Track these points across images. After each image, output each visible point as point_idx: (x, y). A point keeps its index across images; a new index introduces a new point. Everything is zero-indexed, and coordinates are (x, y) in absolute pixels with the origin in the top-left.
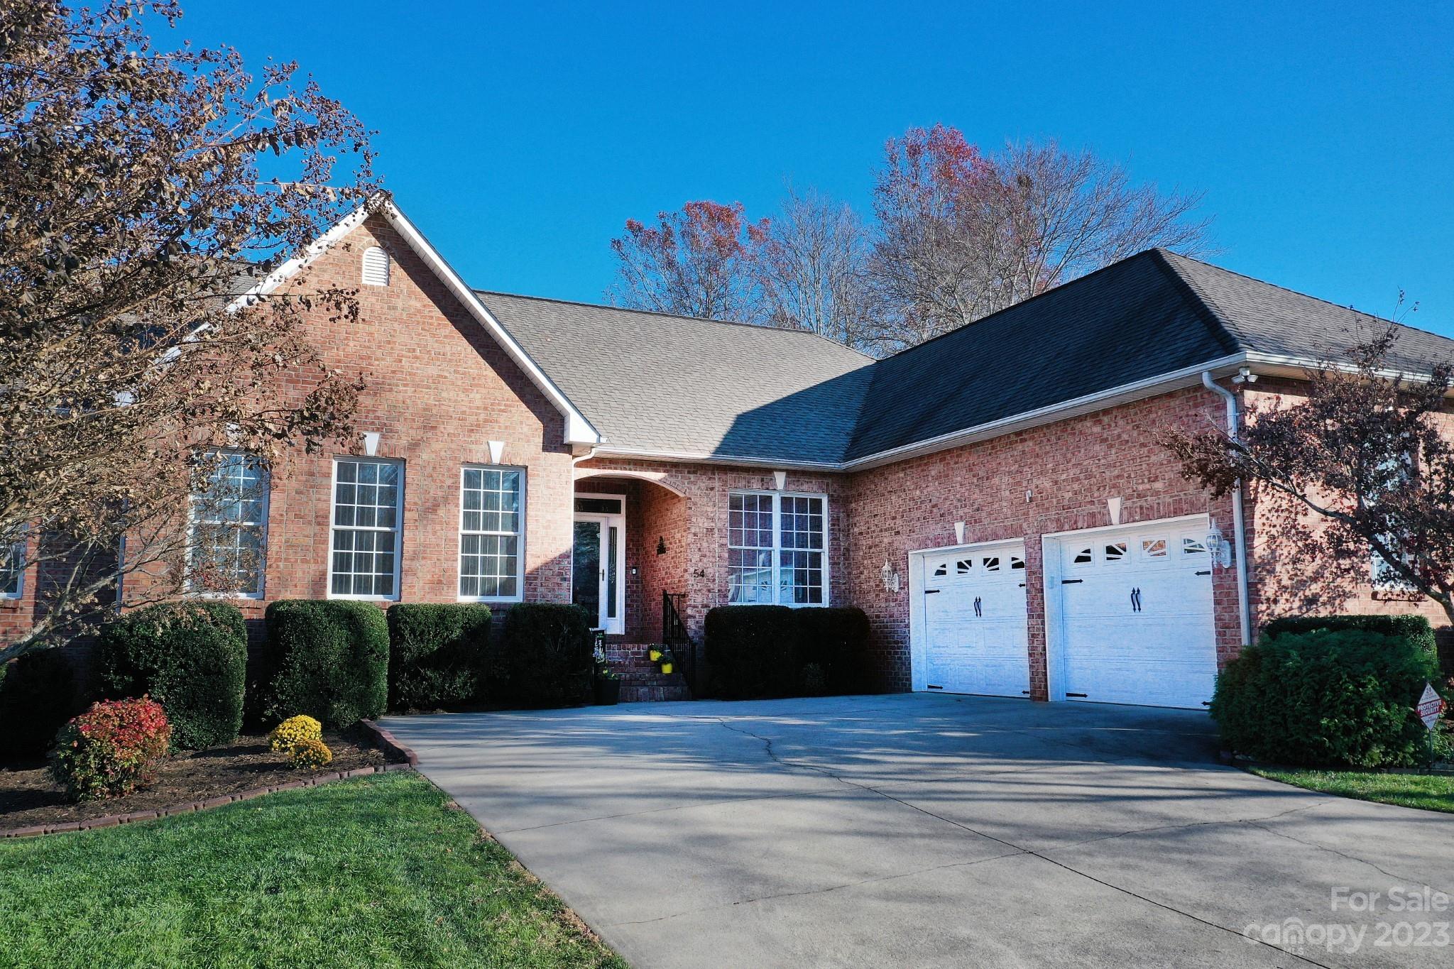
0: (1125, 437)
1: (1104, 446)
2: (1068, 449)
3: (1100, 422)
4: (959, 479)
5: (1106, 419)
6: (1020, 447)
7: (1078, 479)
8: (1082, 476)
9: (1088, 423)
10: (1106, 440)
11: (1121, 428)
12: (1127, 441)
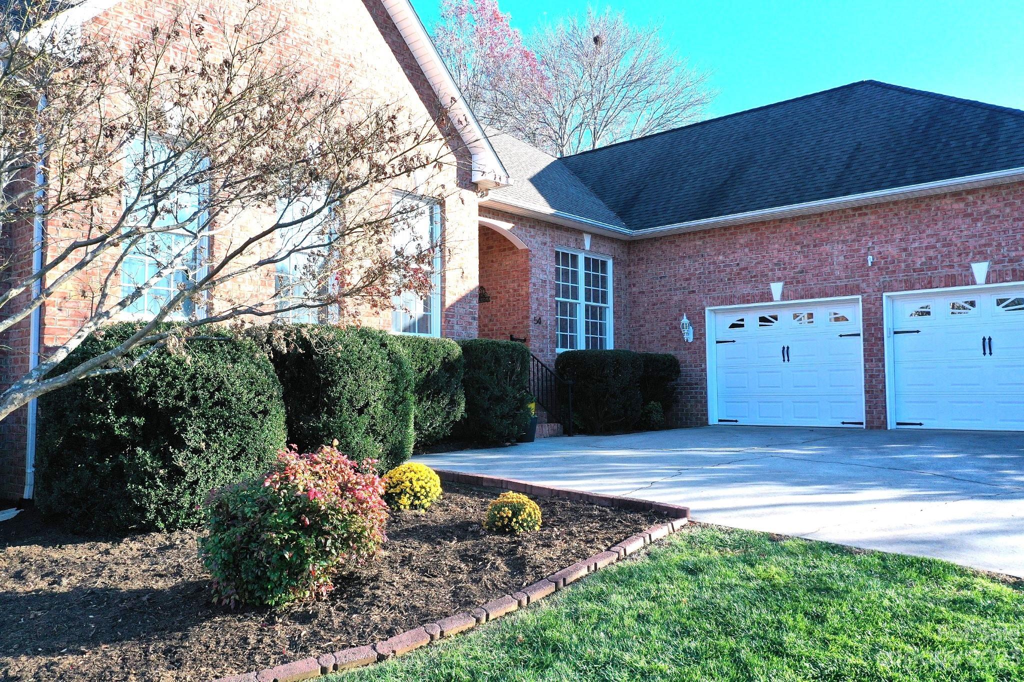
0: (994, 212)
1: (968, 220)
2: (920, 222)
3: (963, 200)
4: (777, 246)
5: (971, 198)
6: (858, 220)
7: (934, 247)
8: (938, 245)
9: (948, 201)
10: (971, 215)
11: (990, 204)
12: (998, 216)
